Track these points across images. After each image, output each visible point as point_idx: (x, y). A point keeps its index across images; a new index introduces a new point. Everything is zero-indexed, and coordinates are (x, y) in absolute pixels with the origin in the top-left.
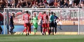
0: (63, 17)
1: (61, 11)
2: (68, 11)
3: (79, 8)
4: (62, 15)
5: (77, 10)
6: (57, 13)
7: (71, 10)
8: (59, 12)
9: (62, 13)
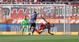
0: (46, 15)
1: (44, 8)
2: (53, 7)
3: (64, 4)
4: (45, 13)
5: (63, 7)
6: (39, 10)
7: (56, 7)
8: (42, 9)
9: (45, 10)
